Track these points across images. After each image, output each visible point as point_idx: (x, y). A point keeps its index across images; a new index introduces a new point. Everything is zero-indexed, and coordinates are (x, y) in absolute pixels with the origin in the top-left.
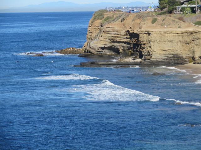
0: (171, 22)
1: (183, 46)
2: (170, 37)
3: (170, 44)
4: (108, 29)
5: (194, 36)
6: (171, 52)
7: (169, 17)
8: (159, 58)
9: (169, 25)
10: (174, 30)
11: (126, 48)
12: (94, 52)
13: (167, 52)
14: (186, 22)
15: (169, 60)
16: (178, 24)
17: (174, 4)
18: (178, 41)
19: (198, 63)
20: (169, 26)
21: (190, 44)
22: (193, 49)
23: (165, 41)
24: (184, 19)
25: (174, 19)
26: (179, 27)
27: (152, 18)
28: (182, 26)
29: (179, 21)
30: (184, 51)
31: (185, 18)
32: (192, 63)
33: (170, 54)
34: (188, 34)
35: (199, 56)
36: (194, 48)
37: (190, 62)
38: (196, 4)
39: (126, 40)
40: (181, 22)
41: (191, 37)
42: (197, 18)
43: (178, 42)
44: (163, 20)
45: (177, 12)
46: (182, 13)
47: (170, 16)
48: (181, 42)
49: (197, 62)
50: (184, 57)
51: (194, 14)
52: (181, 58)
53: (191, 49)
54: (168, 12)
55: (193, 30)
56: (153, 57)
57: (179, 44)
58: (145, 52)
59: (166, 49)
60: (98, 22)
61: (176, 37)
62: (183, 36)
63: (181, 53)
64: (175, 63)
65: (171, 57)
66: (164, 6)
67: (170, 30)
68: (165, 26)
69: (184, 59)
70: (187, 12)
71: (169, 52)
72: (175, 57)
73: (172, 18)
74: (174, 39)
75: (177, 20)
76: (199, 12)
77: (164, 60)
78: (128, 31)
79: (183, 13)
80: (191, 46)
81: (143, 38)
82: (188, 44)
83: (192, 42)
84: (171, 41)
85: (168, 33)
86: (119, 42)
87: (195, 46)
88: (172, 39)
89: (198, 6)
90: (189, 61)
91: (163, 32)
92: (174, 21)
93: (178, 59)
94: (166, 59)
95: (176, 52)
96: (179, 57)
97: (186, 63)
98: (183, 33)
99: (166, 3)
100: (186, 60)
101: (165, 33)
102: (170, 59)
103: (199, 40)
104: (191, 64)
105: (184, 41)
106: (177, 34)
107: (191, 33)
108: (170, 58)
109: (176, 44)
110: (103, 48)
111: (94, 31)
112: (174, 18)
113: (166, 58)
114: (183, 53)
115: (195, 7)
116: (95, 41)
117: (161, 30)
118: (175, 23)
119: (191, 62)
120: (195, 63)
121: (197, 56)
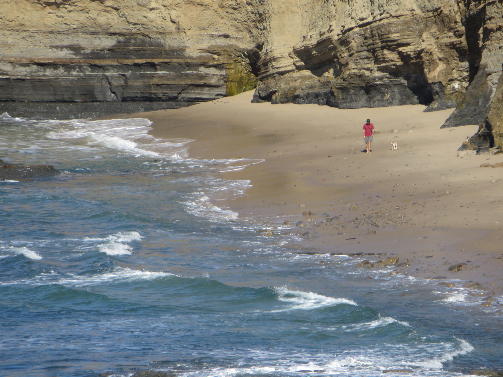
6: (103, 19)
8: (14, 53)
15: (88, 72)
19: (293, 98)
30: (195, 11)
32: (251, 94)
35: (300, 45)
37: (232, 87)
49: (282, 85)
52: (173, 58)
63: (173, 27)
64: (129, 93)
65: (97, 54)
69: (189, 66)
71: (82, 17)
72: (127, 54)
77: (49, 72)
90: (226, 79)
93: (153, 66)
94: (67, 66)
95: (137, 16)
96: (160, 50)
97: (206, 93)
100: (203, 70)
102: (94, 67)
104: (243, 101)
108: (95, 59)
113: (65, 54)
114: (184, 22)
119: (242, 86)
120: (268, 98)
121: (283, 44)
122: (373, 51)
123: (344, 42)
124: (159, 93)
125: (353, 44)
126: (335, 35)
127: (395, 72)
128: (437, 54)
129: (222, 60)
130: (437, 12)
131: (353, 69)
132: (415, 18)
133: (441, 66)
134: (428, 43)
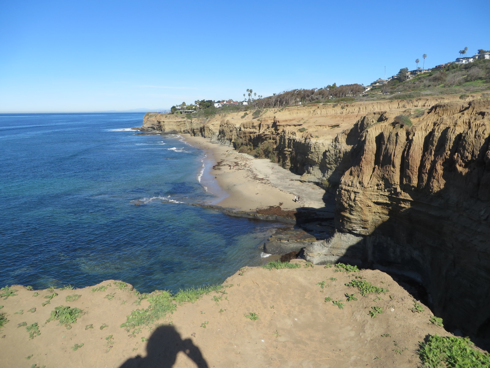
1: (177, 127)
3: (172, 126)
5: (181, 123)
8: (168, 131)
9: (172, 118)
10: (173, 120)
11: (157, 127)
12: (145, 129)
14: (178, 117)
17: (176, 110)
19: (183, 133)
23: (170, 125)
28: (176, 119)
29: (176, 117)
33: (172, 130)
34: (179, 122)
39: (157, 124)
44: (170, 117)
45: (175, 114)
46: (177, 114)
47: (172, 115)
48: (176, 125)
51: (181, 114)
53: (180, 128)
54: (172, 113)
56: (165, 131)
58: (163, 129)
59: (171, 128)
60: (147, 117)
64: (174, 133)
68: (170, 119)
70: (179, 113)
72: (174, 131)
76: (183, 114)
78: (158, 121)
81: (162, 124)
82: (179, 126)
85: (171, 121)
86: (155, 125)
88: (172, 124)
89: (183, 111)
91: (169, 121)
94: (171, 132)
95: (174, 129)
96: (176, 131)
97: (178, 133)
98: (177, 122)
99: (173, 110)
106: (174, 122)
109: (174, 126)
110: (149, 127)
111: (145, 121)
112: (174, 116)
114: (177, 129)
116: (145, 125)
118: (174, 118)
121: (182, 130)
122: (187, 131)
126: (185, 130)
133: (190, 132)
134: (189, 130)
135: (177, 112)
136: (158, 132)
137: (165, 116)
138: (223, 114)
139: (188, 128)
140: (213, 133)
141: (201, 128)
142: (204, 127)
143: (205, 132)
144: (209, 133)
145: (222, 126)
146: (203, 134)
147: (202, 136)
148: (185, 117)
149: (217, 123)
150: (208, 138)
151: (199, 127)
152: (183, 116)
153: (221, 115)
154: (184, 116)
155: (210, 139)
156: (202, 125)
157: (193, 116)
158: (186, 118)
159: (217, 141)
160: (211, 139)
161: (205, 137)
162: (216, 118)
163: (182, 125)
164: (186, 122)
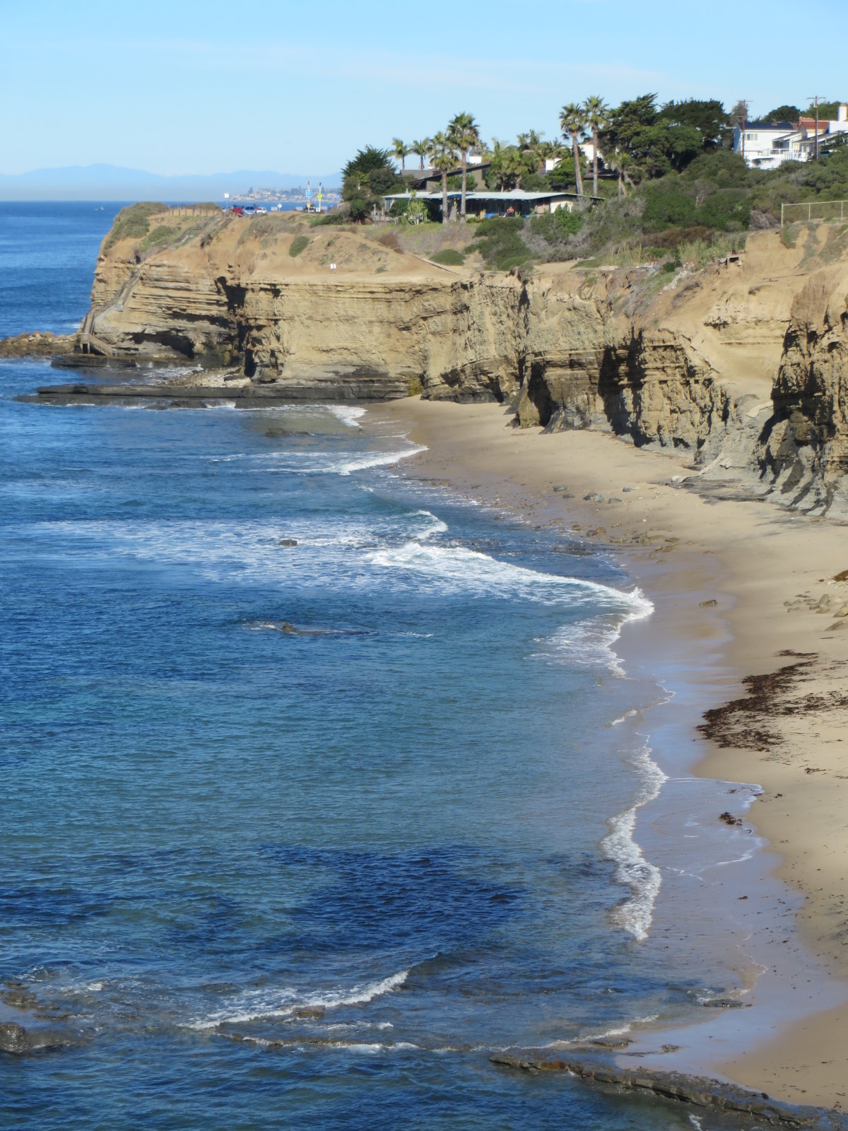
0: (354, 252)
1: (389, 336)
2: (344, 304)
3: (344, 327)
4: (155, 273)
5: (426, 304)
6: (349, 358)
7: (349, 234)
8: (306, 375)
9: (347, 261)
10: (360, 280)
11: (215, 340)
12: (108, 349)
13: (336, 357)
14: (406, 252)
15: (342, 384)
16: (376, 258)
17: (388, 187)
18: (374, 319)
19: (439, 398)
20: (345, 266)
21: (414, 329)
22: (422, 346)
23: (328, 319)
24: (400, 241)
25: (364, 242)
26: (380, 270)
27: (292, 237)
28: (388, 268)
29: (383, 248)
30: (394, 355)
31: (402, 238)
32: (420, 395)
33: (345, 363)
34: (407, 296)
35: (443, 372)
36: (428, 346)
37: (411, 392)
38: (445, 189)
39: (214, 311)
40: (387, 254)
41: (416, 307)
42: (445, 238)
43: (371, 322)
44: (329, 245)
45: (383, 218)
46: (396, 219)
47: (354, 231)
48: (381, 322)
49: (434, 392)
50: (393, 372)
51: (437, 224)
52: (383, 378)
53: (416, 348)
54: (351, 214)
55: (425, 283)
56: (287, 373)
57: (377, 329)
58: (261, 356)
59: (332, 346)
60: (126, 247)
61: (367, 306)
62: (389, 301)
63: (383, 362)
64: (361, 395)
65: (346, 375)
66: (354, 193)
67: (347, 278)
68: (333, 266)
69: (390, 381)
70: (411, 218)
71: (340, 358)
72: (361, 376)
73: (359, 238)
74: (359, 313)
75: (374, 245)
76: (455, 219)
77: (323, 384)
78: (222, 280)
79: (400, 221)
80: (415, 336)
81: (257, 306)
82: (407, 329)
83: (422, 322)
84: (349, 320)
85: (339, 289)
86: (192, 318)
87: (430, 336)
88: (351, 313)
89: (450, 198)
90: (409, 388)
91: (321, 288)
92: (363, 247)
93: (373, 381)
94: (332, 381)
95: (366, 357)
96: (376, 374)
97: (398, 395)
98: (390, 292)
99: (362, 184)
100: (397, 384)
101: (328, 288)
102: (345, 382)
103: (443, 316)
104: (416, 399)
105: (392, 320)
106: (369, 295)
107: (418, 292)
108: (345, 378)
109: (364, 328)
110: (139, 338)
111: (112, 276)
112: (366, 238)
113: (331, 375)
114: (388, 360)
115: (439, 201)
116: (112, 312)
117: (317, 279)
118: (366, 257)
119: (416, 391)
120: (427, 397)
121: (435, 371)
122: (476, 375)
123: (463, 371)
124: (375, 394)
125: (467, 372)
126: (459, 368)
127: (486, 386)
128: (505, 378)
129: (407, 379)
130: (506, 357)
131: (467, 384)
132: (496, 360)
133: (507, 384)
134: (502, 372)
135: (399, 209)
136: (215, 380)
137: (287, 239)
138: (823, 233)
139: (492, 352)
140: (719, 404)
141: (608, 350)
142: (635, 346)
143: (645, 393)
144: (682, 400)
145: (803, 342)
146: (630, 407)
147: (620, 423)
148: (469, 250)
149: (755, 307)
150: (670, 449)
151: (589, 343)
152: (452, 236)
153: (801, 240)
154: (460, 246)
155: (689, 456)
156: (617, 331)
157: (539, 245)
158: (474, 261)
159: (752, 481)
160: (699, 461)
161: (641, 440)
162: (748, 268)
163: (435, 323)
164: (475, 300)
